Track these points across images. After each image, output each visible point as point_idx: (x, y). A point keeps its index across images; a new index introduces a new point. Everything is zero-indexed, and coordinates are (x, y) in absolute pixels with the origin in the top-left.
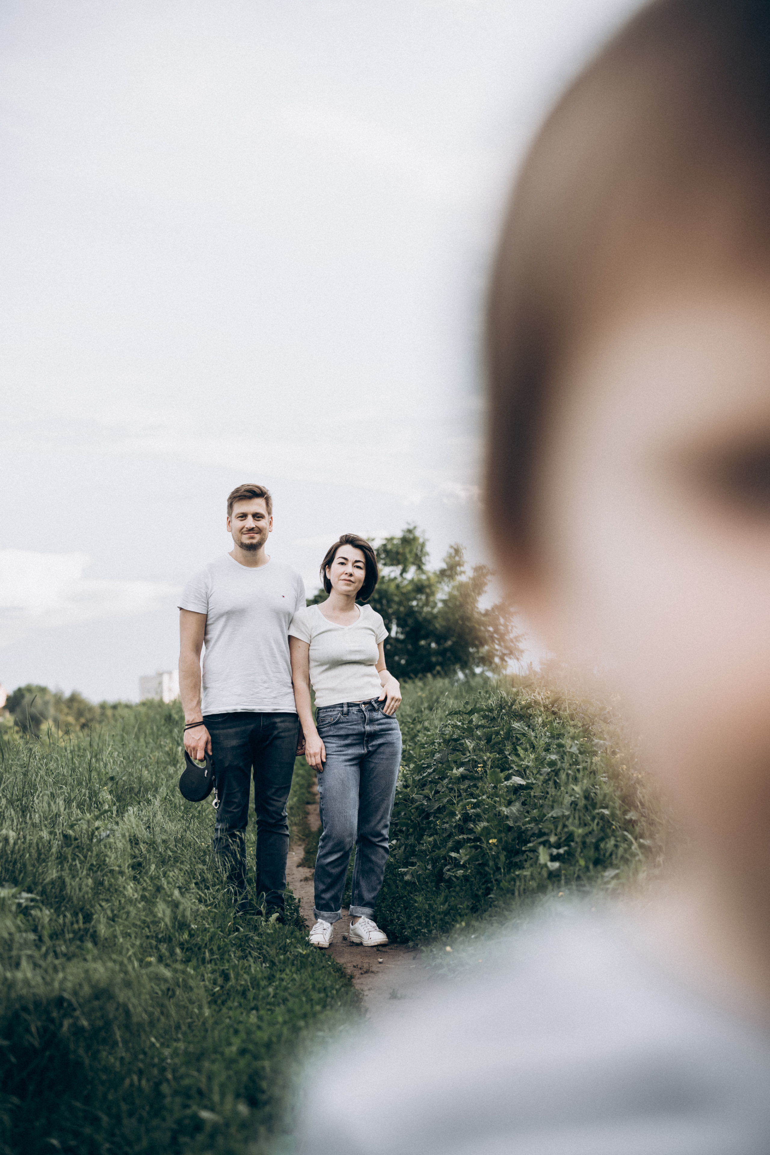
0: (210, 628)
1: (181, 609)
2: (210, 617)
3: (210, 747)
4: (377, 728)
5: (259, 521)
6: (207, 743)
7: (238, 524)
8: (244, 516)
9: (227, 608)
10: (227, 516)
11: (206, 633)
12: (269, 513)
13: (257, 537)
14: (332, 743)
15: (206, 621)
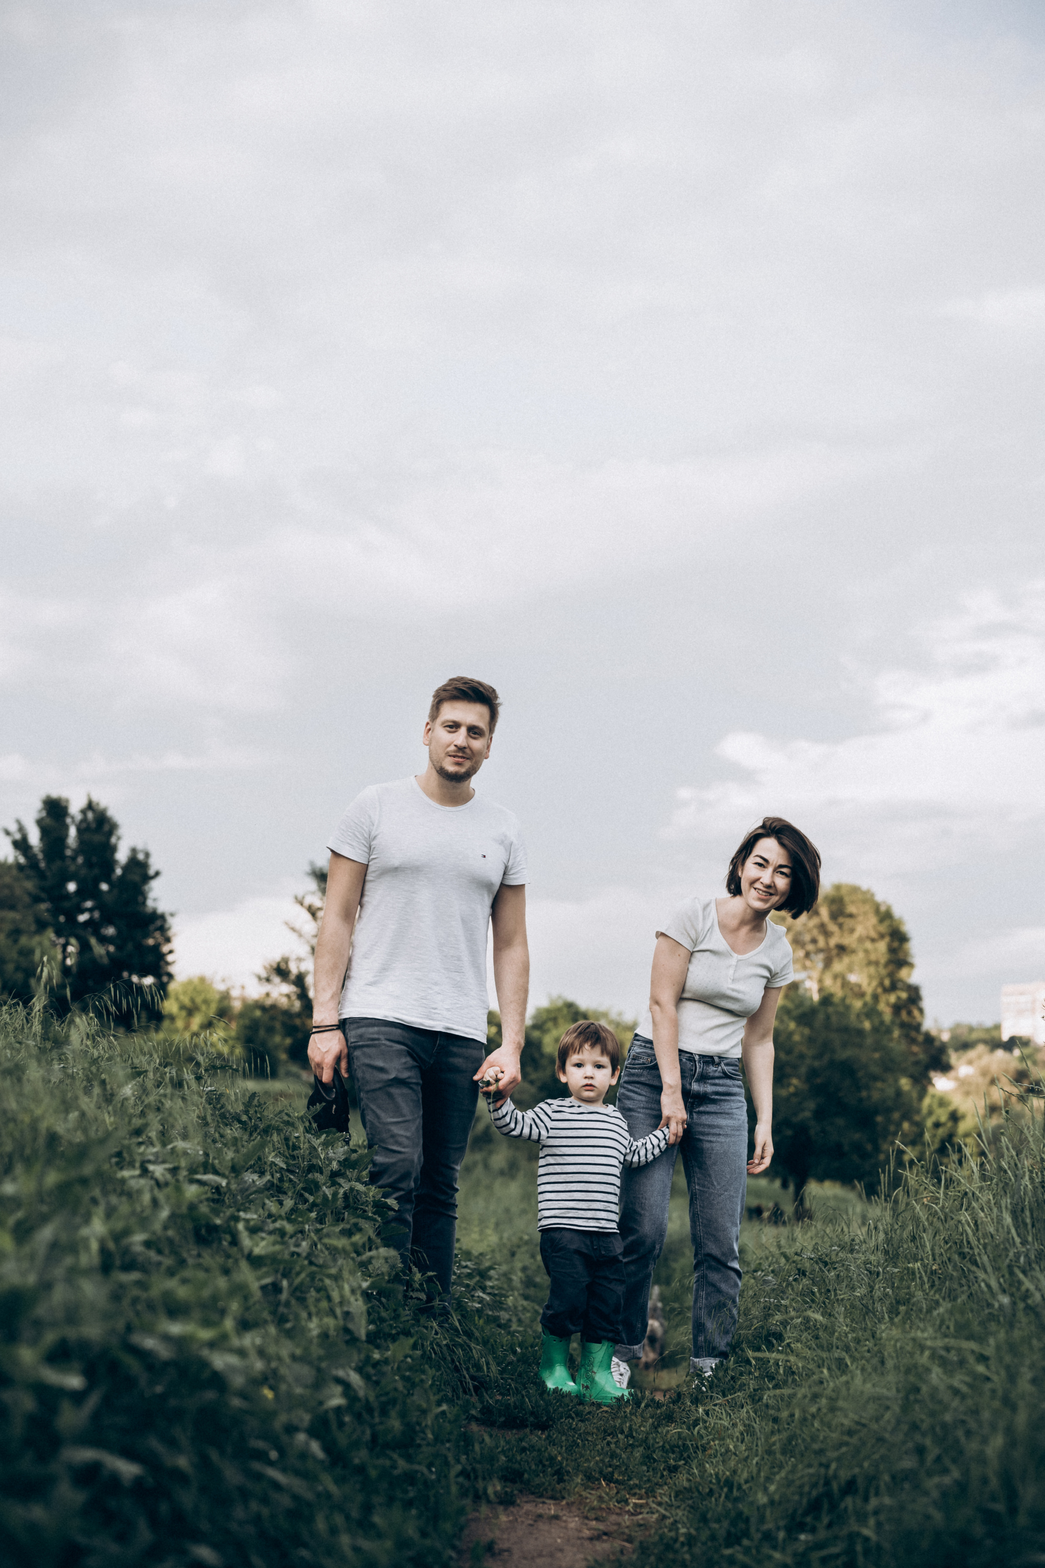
0: (368, 886)
1: (332, 851)
2: (370, 869)
3: (344, 1065)
4: (709, 1089)
5: (475, 738)
6: (338, 1059)
7: (443, 735)
8: (454, 726)
9: (396, 863)
10: (427, 720)
11: (362, 895)
12: (491, 730)
13: (468, 764)
14: (640, 1094)
15: (365, 875)
